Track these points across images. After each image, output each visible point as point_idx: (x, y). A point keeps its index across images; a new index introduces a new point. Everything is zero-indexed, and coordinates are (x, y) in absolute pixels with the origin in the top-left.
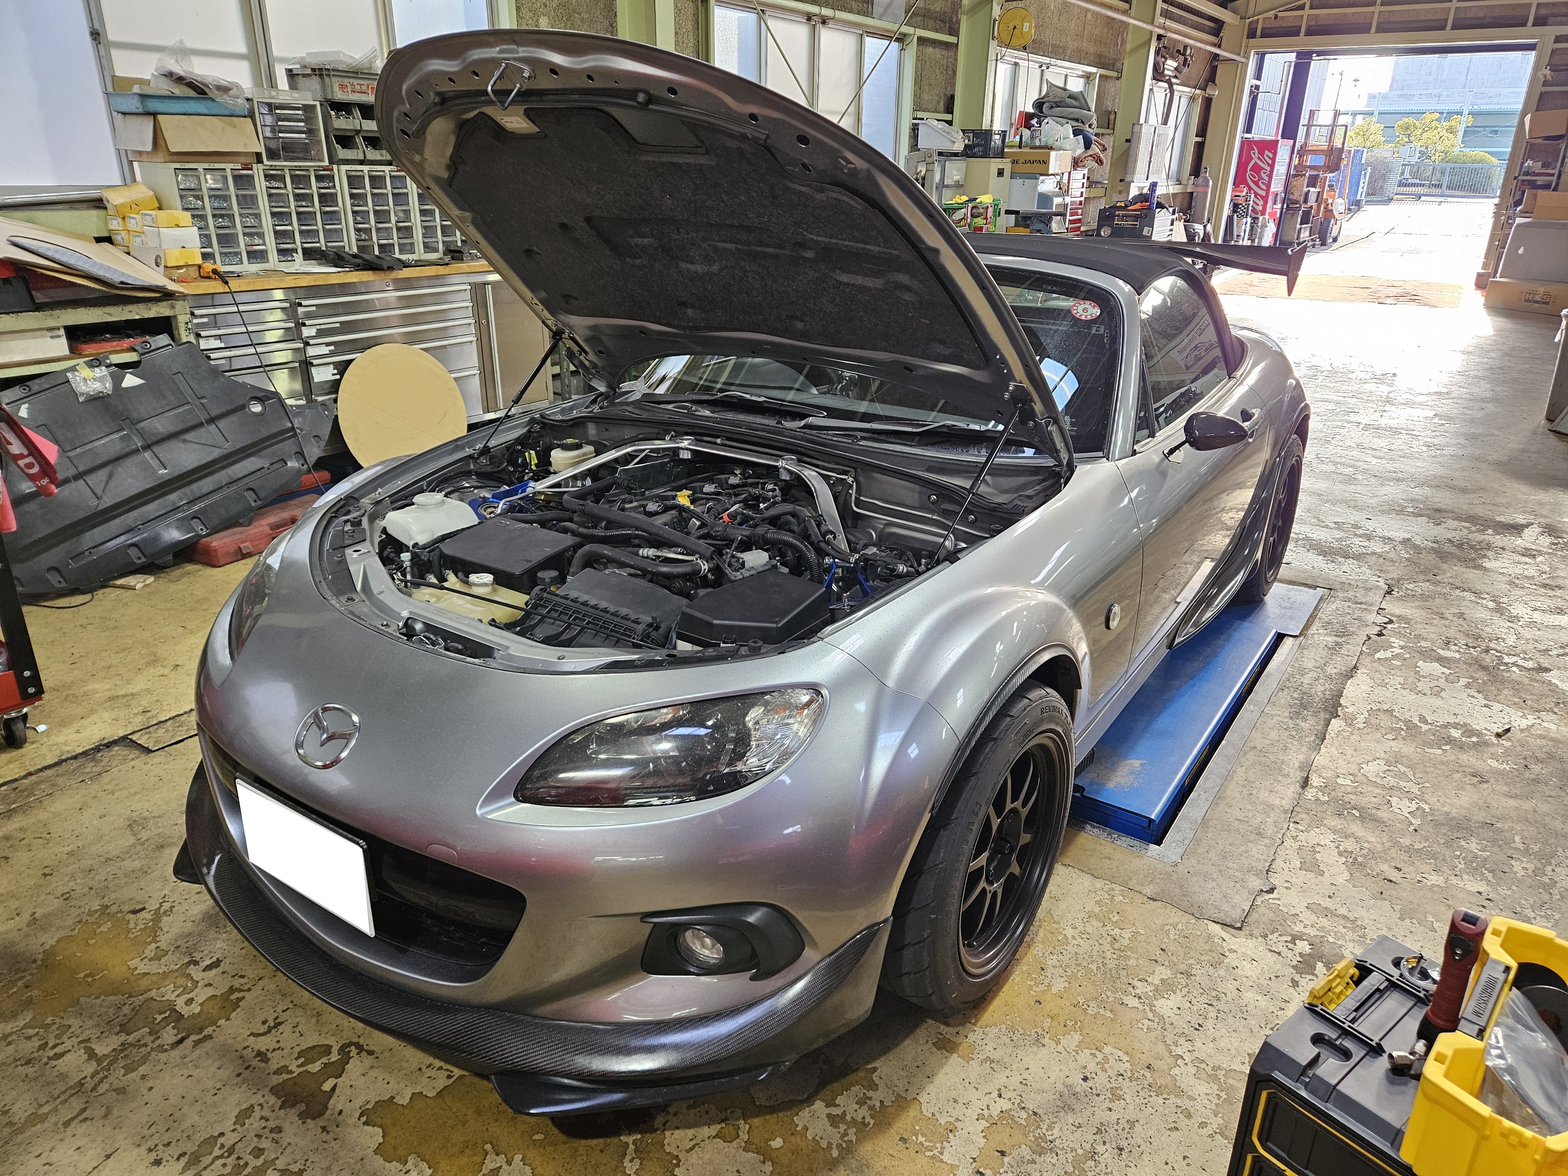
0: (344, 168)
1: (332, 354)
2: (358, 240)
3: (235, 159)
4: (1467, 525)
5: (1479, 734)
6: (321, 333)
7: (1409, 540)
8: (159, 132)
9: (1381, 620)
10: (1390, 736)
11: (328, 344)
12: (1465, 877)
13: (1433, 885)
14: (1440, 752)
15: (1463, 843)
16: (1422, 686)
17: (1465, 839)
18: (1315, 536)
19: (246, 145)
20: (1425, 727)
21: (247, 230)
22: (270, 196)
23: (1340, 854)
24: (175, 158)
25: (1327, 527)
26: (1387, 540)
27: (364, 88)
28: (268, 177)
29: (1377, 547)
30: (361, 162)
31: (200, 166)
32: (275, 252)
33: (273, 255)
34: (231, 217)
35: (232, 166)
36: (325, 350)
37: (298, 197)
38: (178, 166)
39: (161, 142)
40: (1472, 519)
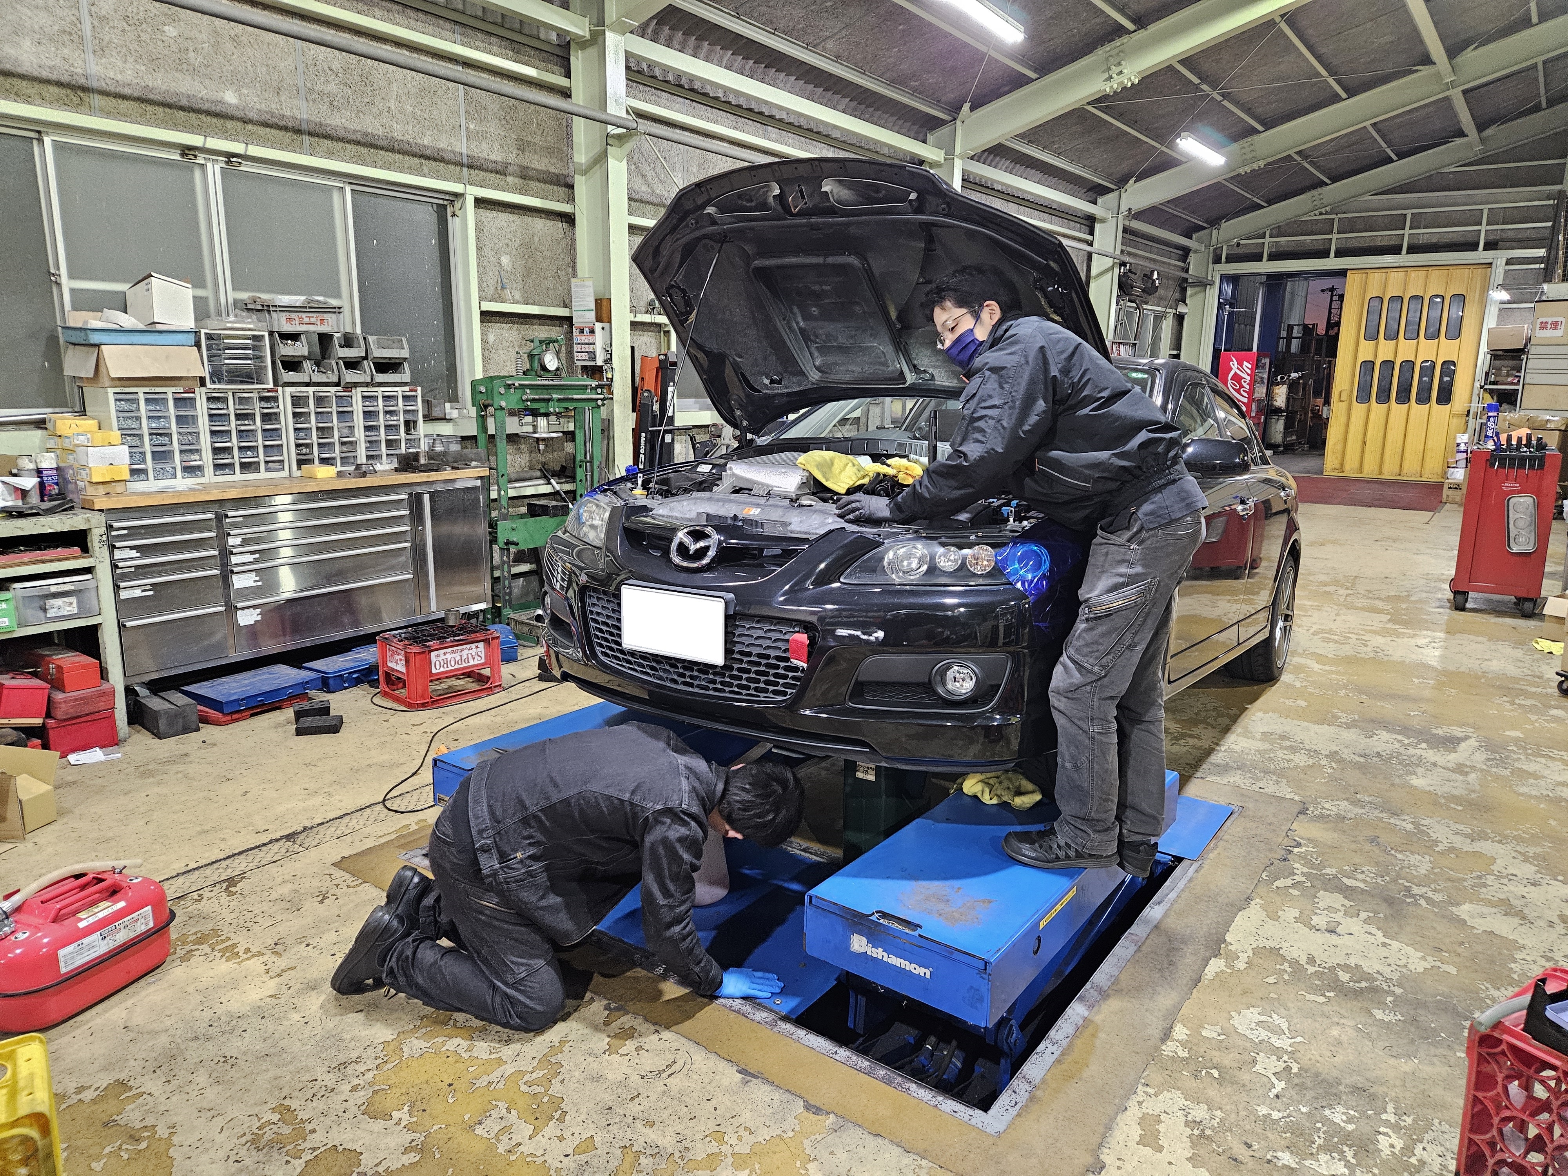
0: (289, 390)
1: (256, 561)
2: (298, 454)
3: (177, 382)
4: (1400, 737)
5: (1368, 977)
6: (245, 542)
7: (1336, 753)
8: (101, 361)
9: (1286, 842)
10: (1271, 980)
11: (252, 553)
12: (1323, 1157)
13: (1285, 1166)
14: (1322, 999)
15: (1327, 1112)
16: (1316, 920)
17: (1331, 1106)
18: (1237, 748)
19: (188, 370)
20: (1311, 969)
21: (184, 447)
22: (210, 415)
23: (1187, 1124)
24: (117, 383)
25: (1253, 738)
26: (1313, 753)
27: (313, 320)
28: (209, 399)
29: (1301, 759)
30: (307, 385)
31: (141, 391)
32: (211, 468)
33: (209, 470)
34: (169, 435)
35: (174, 390)
36: (249, 558)
37: (238, 417)
38: (118, 390)
39: (102, 369)
40: (1405, 730)
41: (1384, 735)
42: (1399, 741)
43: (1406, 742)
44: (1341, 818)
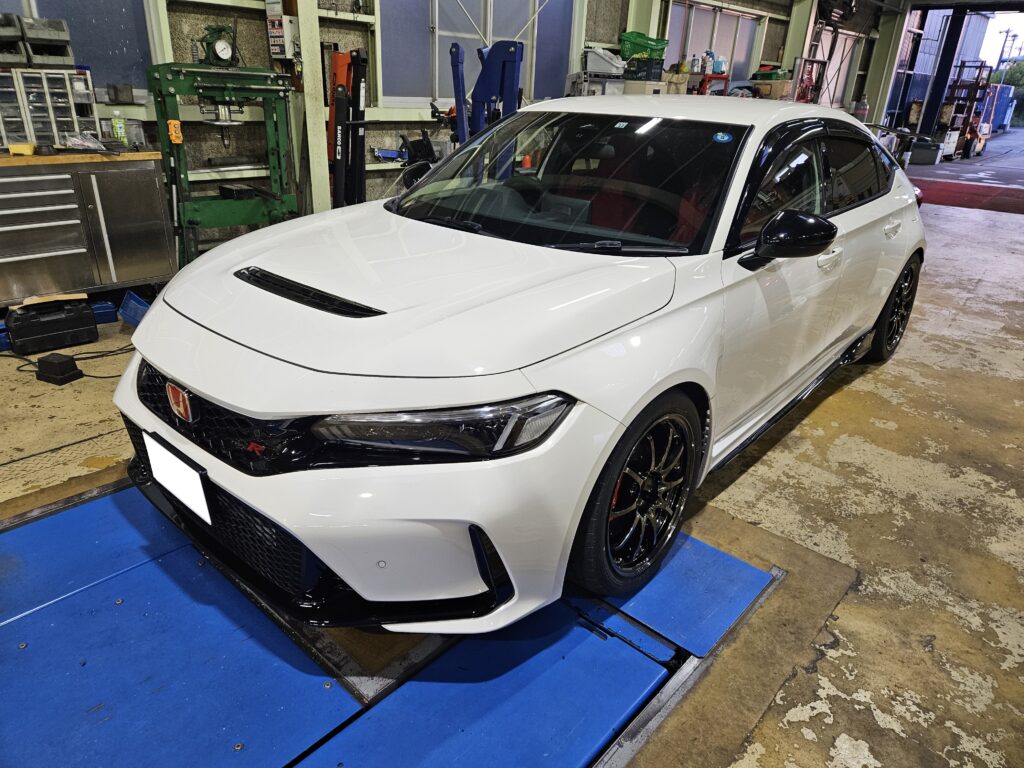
4: (988, 479)
9: (822, 637)
26: (888, 495)
29: (872, 505)
40: (994, 469)
41: (973, 475)
42: (987, 484)
43: (994, 485)
44: (897, 601)
